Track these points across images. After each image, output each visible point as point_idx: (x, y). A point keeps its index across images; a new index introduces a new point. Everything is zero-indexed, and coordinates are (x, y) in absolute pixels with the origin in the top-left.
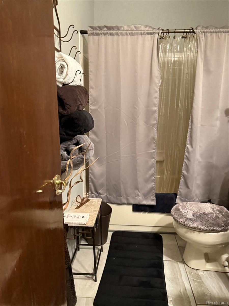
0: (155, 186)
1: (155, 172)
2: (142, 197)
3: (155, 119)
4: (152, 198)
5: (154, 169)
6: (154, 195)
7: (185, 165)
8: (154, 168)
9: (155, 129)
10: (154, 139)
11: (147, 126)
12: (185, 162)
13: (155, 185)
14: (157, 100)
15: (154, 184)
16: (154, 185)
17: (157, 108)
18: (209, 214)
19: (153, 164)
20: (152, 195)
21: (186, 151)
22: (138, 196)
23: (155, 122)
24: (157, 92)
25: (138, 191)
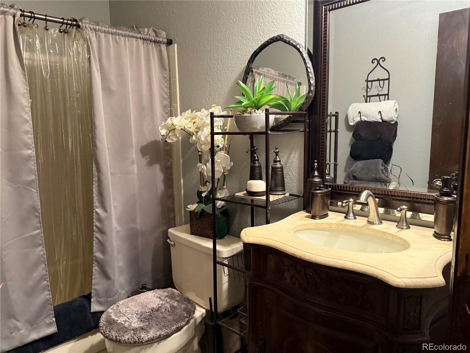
0: (51, 297)
1: (46, 271)
2: (26, 329)
3: (31, 172)
4: (47, 322)
5: (44, 265)
6: (50, 314)
7: (97, 244)
8: (44, 263)
9: (33, 189)
10: (35, 209)
11: (15, 186)
12: (97, 238)
13: (50, 295)
14: (29, 136)
15: (48, 295)
16: (48, 297)
17: (33, 151)
18: (160, 307)
19: (41, 256)
20: (48, 316)
21: (96, 219)
22: (17, 330)
23: (33, 177)
24: (28, 122)
25: (14, 321)
